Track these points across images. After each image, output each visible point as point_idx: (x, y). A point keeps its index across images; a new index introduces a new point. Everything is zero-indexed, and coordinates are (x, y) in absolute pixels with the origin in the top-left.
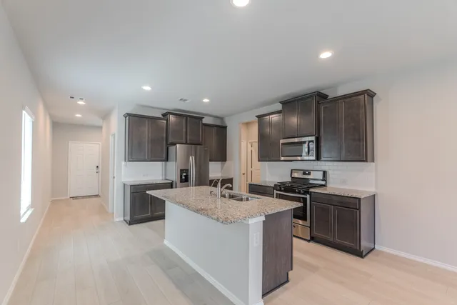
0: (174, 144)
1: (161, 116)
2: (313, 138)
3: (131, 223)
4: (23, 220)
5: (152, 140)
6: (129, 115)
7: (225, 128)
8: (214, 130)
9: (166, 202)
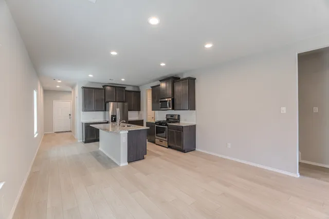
0: (108, 102)
1: (102, 87)
2: (171, 99)
3: (85, 142)
4: (35, 136)
5: (97, 100)
6: (84, 87)
7: (139, 92)
8: (133, 94)
9: (100, 130)
